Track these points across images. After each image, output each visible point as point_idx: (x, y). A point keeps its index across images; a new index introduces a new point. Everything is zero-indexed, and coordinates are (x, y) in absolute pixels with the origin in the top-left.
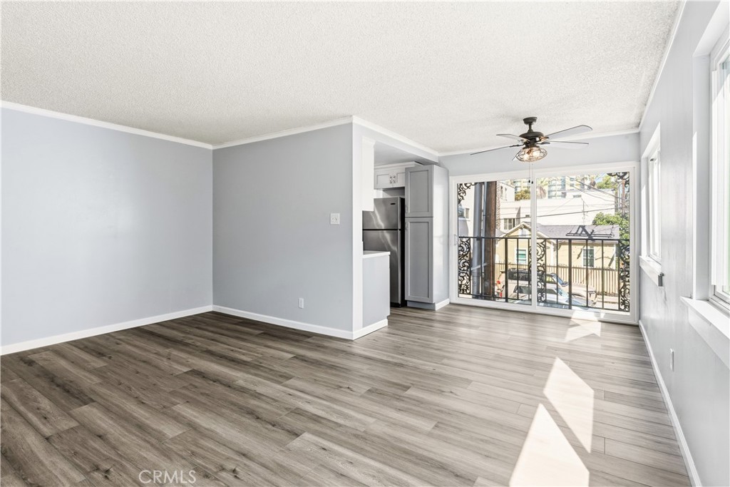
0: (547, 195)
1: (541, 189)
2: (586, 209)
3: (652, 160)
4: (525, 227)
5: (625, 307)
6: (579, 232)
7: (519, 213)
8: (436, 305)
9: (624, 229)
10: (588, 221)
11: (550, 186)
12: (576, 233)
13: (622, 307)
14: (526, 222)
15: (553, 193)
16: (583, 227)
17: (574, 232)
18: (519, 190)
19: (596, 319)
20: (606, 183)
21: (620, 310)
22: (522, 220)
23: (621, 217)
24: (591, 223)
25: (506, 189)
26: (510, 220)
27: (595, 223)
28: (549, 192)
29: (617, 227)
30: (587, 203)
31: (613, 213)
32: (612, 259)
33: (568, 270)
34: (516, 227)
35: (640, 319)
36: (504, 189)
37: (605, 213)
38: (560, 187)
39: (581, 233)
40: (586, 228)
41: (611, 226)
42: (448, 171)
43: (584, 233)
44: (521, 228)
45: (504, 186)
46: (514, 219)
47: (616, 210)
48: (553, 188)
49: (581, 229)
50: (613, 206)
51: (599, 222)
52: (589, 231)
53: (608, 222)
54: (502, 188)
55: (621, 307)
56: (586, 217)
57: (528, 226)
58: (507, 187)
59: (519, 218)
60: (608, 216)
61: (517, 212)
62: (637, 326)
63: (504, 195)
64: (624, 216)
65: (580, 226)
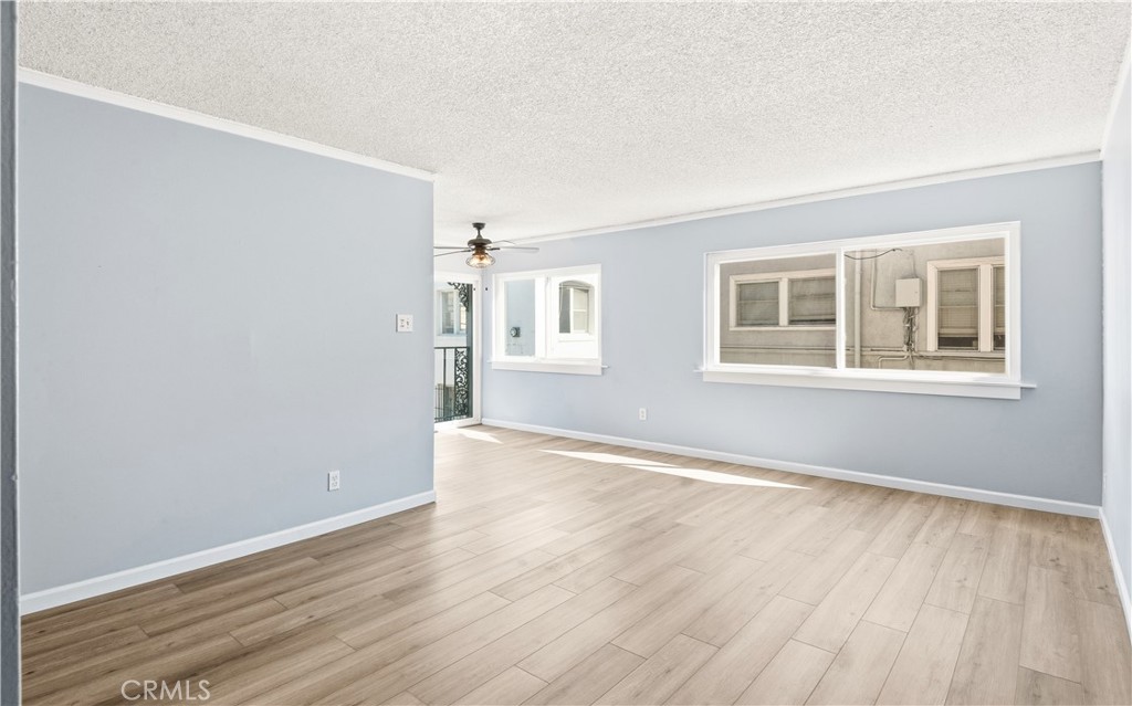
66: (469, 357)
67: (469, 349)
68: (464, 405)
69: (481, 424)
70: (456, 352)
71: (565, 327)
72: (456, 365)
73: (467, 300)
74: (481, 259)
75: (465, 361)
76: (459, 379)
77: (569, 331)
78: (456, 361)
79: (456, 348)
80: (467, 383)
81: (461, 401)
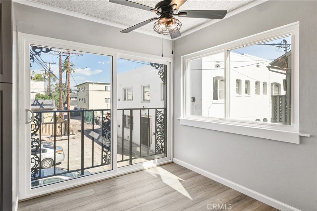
6: (35, 104)
17: (32, 103)
23: (49, 96)
39: (36, 104)
43: (38, 104)
49: (36, 102)
51: (38, 98)
53: (42, 98)
60: (42, 94)
65: (35, 100)
66: (165, 115)
67: (165, 109)
68: (162, 147)
69: (173, 162)
70: (157, 112)
71: (215, 97)
72: (156, 120)
73: (164, 77)
74: (168, 23)
75: (163, 117)
76: (158, 130)
77: (217, 99)
78: (157, 117)
79: (156, 109)
80: (164, 132)
81: (160, 144)
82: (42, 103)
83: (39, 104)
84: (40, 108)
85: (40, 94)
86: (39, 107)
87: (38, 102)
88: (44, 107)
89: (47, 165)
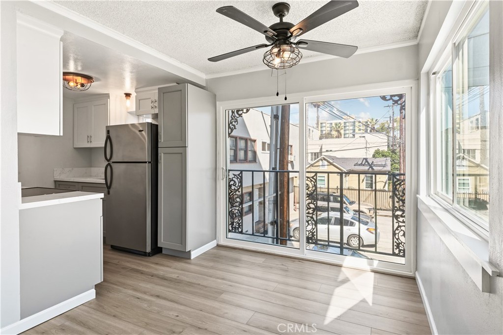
0: (343, 136)
1: (338, 131)
2: (368, 146)
3: (434, 74)
4: (324, 159)
5: (400, 251)
6: (363, 163)
7: (321, 149)
8: (192, 253)
9: (393, 161)
10: (369, 155)
11: (345, 130)
12: (361, 164)
13: (397, 251)
14: (325, 156)
15: (347, 136)
16: (366, 159)
17: (360, 163)
18: (324, 132)
19: (368, 268)
20: (382, 129)
21: (394, 254)
22: (323, 154)
24: (371, 156)
25: (313, 131)
26: (315, 153)
27: (374, 156)
28: (345, 134)
29: (389, 159)
30: (369, 141)
31: (386, 149)
32: (386, 183)
33: (358, 191)
34: (319, 158)
35: (416, 269)
36: (311, 131)
37: (381, 149)
38: (352, 131)
39: (365, 164)
40: (368, 160)
41: (385, 159)
42: (215, 96)
43: (366, 163)
44: (322, 160)
45: (311, 129)
46: (318, 153)
47: (388, 146)
48: (347, 132)
49: (364, 161)
50: (387, 144)
51: (377, 155)
52: (370, 162)
53: (383, 156)
54: (309, 130)
55: (395, 251)
56: (368, 152)
57: (326, 158)
58: (314, 130)
59: (321, 152)
60: (382, 151)
61: (320, 148)
62: (414, 279)
63: (311, 135)
64: (393, 152)
65: (364, 159)
78: (395, 189)
82: (373, 162)
83: (369, 163)
84: (369, 169)
85: (380, 150)
86: (368, 167)
87: (367, 161)
88: (374, 167)
89: (354, 243)
